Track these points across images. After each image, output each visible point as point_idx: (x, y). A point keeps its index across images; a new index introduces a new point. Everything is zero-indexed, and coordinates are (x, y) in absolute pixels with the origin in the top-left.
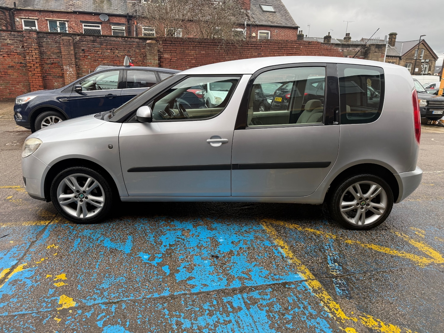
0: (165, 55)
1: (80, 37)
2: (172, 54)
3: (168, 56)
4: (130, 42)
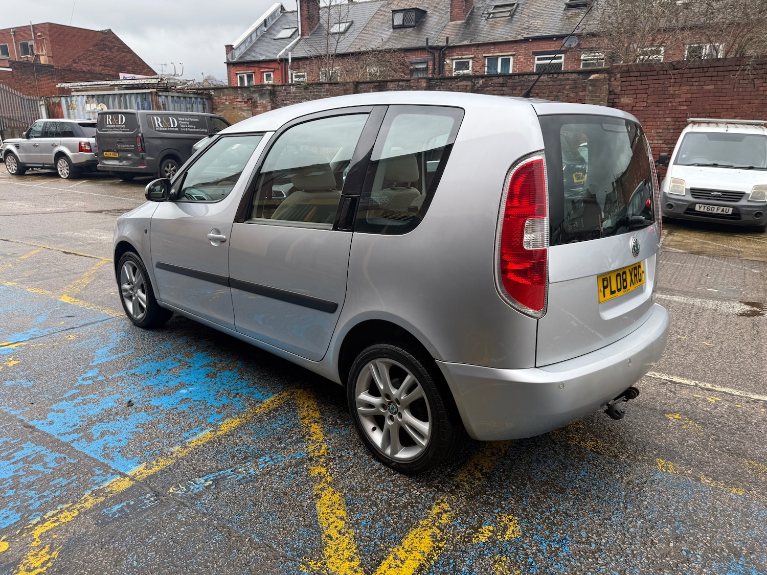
0: (622, 99)
1: (484, 80)
2: (639, 96)
3: (630, 100)
4: (561, 80)
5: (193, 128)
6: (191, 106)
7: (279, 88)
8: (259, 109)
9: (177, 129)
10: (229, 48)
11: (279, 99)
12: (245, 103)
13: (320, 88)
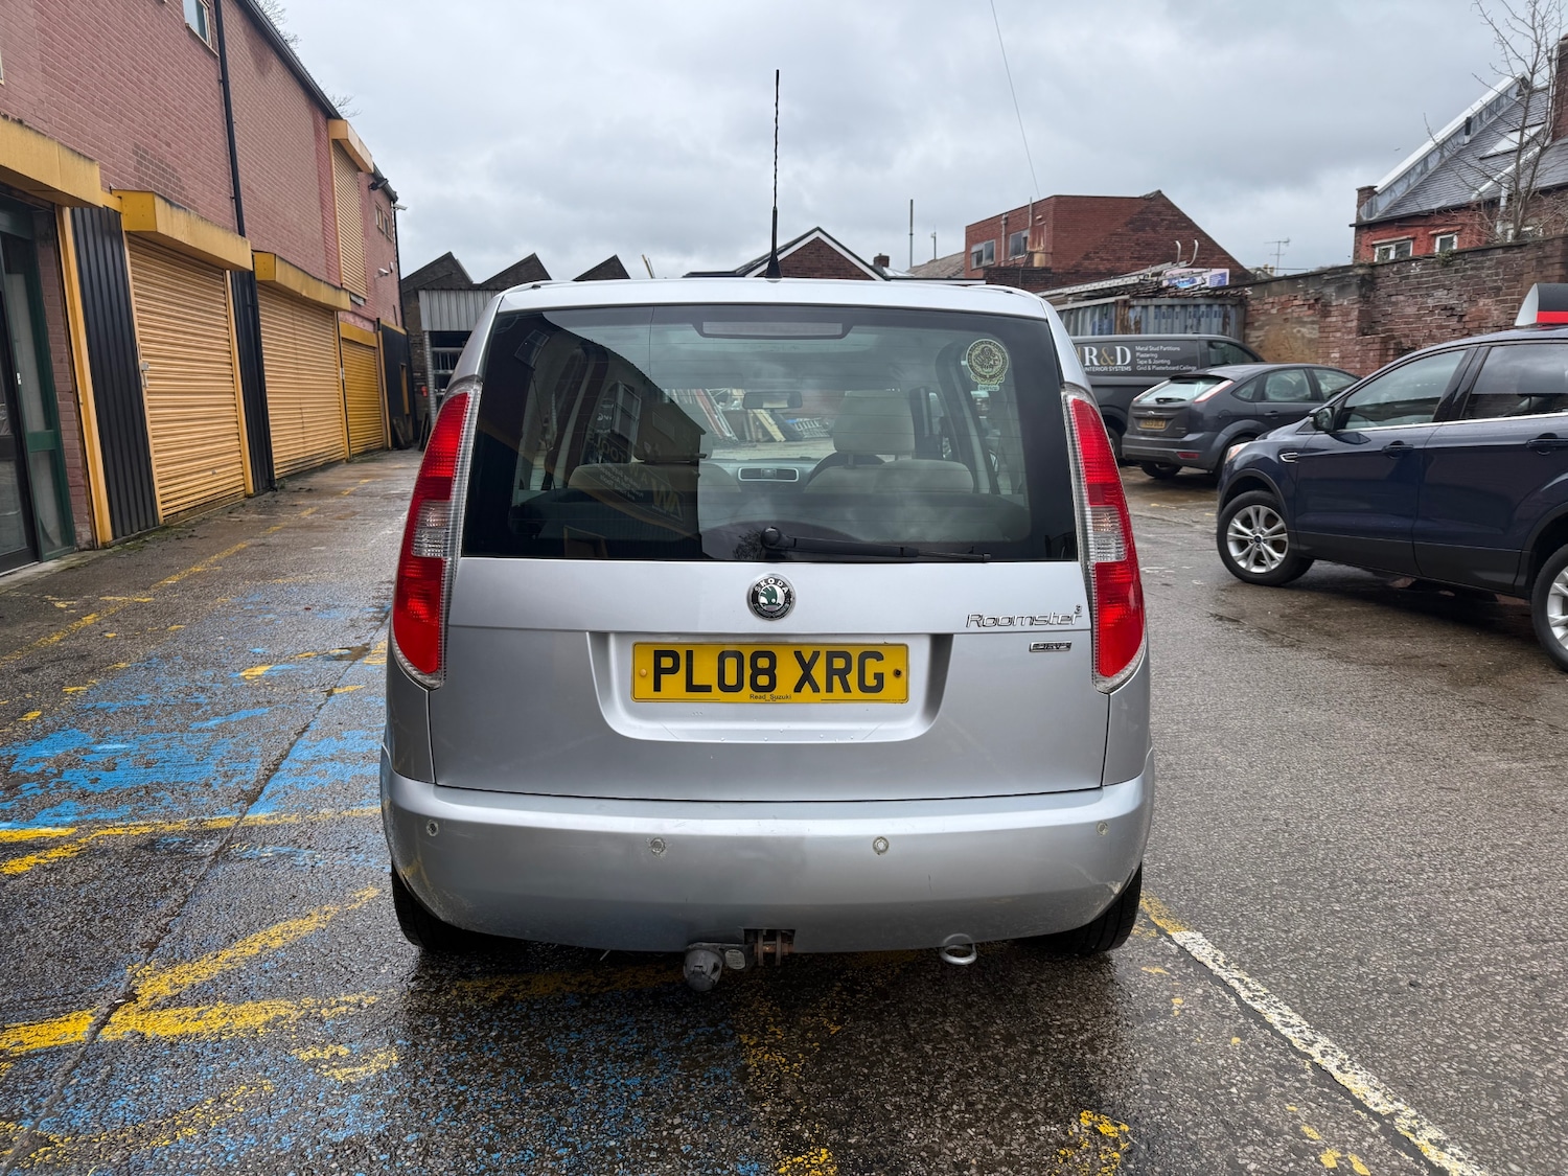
5: (1164, 365)
6: (1195, 321)
7: (1385, 270)
8: (1334, 319)
9: (1129, 368)
10: (1367, 193)
11: (1382, 293)
12: (1310, 307)
13: (1479, 259)
